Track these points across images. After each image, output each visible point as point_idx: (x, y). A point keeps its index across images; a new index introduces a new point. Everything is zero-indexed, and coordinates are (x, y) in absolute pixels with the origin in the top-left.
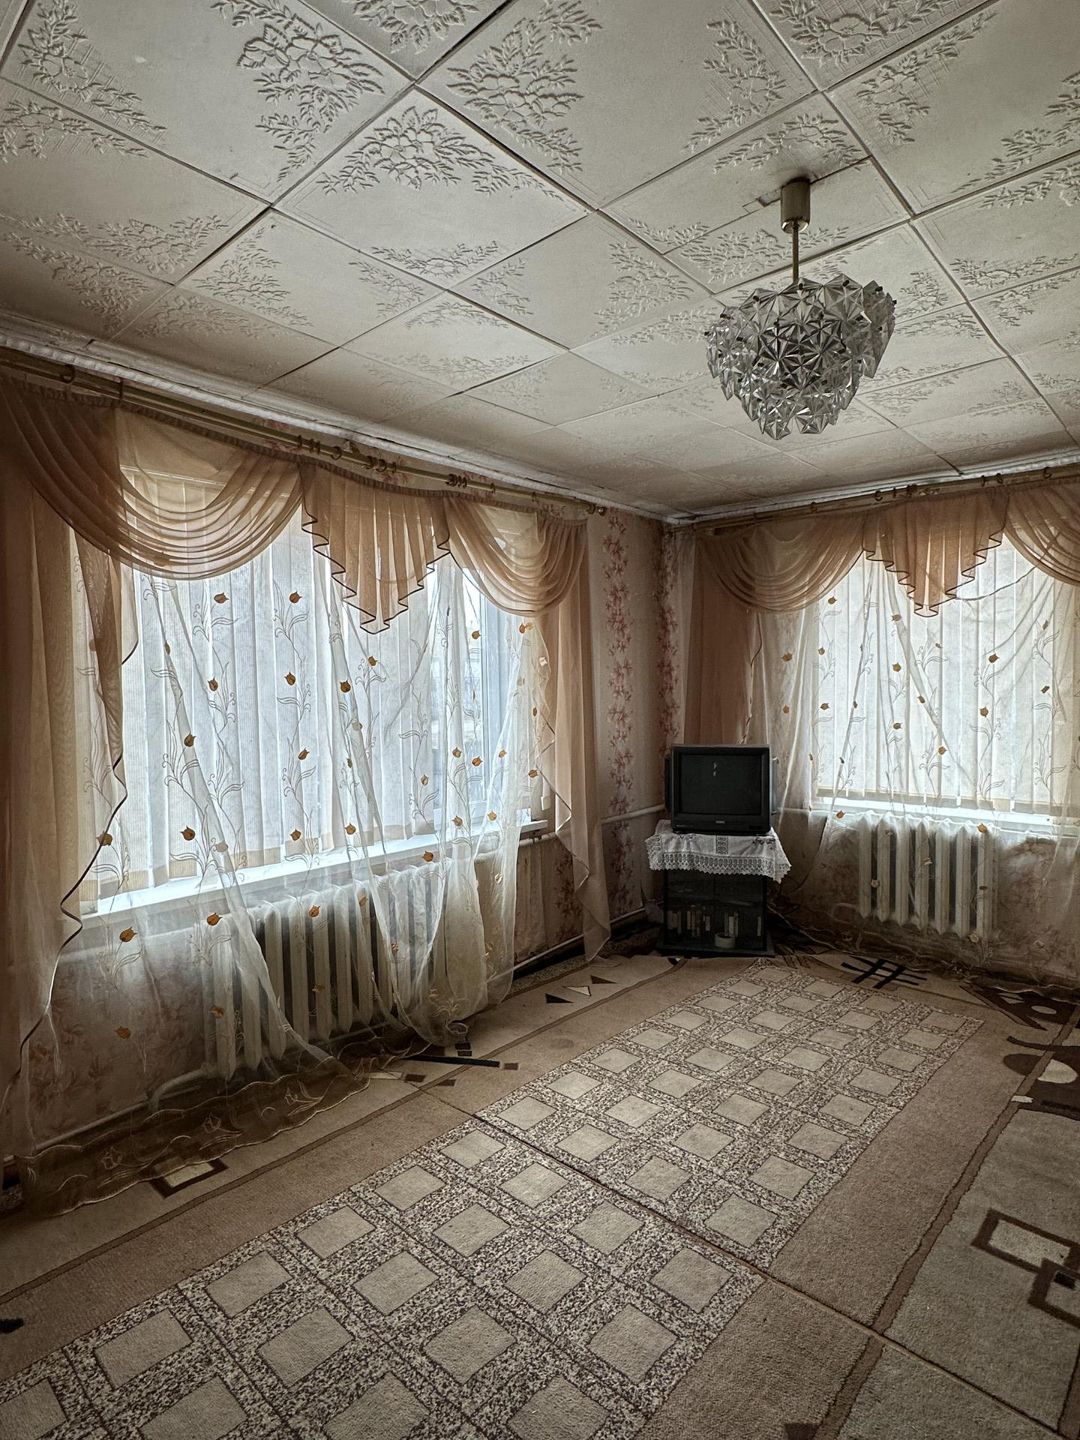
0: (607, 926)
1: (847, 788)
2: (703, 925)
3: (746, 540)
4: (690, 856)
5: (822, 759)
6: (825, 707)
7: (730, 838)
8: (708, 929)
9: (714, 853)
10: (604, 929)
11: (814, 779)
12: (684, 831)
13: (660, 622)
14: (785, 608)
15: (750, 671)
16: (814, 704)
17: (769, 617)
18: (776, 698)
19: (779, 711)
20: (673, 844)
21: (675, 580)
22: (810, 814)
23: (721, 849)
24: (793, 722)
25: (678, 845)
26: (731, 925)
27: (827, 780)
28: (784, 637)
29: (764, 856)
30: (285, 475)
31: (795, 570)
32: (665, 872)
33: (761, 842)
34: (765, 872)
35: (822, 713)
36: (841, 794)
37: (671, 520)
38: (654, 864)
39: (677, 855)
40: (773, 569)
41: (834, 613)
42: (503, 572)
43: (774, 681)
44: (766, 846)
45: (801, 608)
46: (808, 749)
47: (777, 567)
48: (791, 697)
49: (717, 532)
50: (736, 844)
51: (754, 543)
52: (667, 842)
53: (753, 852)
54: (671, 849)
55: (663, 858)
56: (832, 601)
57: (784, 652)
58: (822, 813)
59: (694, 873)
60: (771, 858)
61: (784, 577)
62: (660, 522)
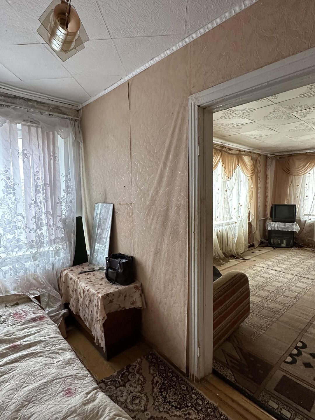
0: (260, 241)
1: (312, 214)
2: (278, 242)
3: (289, 160)
4: (278, 227)
5: (306, 207)
6: (307, 196)
7: (287, 223)
8: (279, 243)
9: (283, 226)
10: (259, 241)
11: (303, 212)
12: (276, 222)
13: (266, 178)
14: (298, 175)
15: (289, 189)
16: (304, 196)
17: (294, 177)
18: (295, 194)
19: (296, 197)
20: (274, 224)
21: (269, 168)
22: (302, 219)
23: (285, 225)
24: (299, 199)
25: (275, 225)
26: (285, 242)
27: (306, 212)
28: (297, 181)
29: (294, 227)
30: (219, 153)
31: (301, 166)
32: (271, 230)
33: (294, 224)
34: (295, 230)
35: (306, 198)
36: (310, 215)
37: (269, 155)
38: (269, 228)
39: (274, 226)
40: (295, 166)
41: (309, 176)
42: (247, 169)
43: (294, 191)
44: (295, 225)
45: (302, 175)
46: (302, 205)
47: (296, 166)
48: (299, 194)
49: (280, 158)
50: (288, 225)
51: (291, 161)
52: (272, 224)
53: (292, 226)
54: (273, 225)
55: (271, 227)
56: (309, 173)
57: (297, 184)
58: (305, 219)
59: (278, 230)
60: (296, 228)
61: (298, 168)
62: (266, 156)
